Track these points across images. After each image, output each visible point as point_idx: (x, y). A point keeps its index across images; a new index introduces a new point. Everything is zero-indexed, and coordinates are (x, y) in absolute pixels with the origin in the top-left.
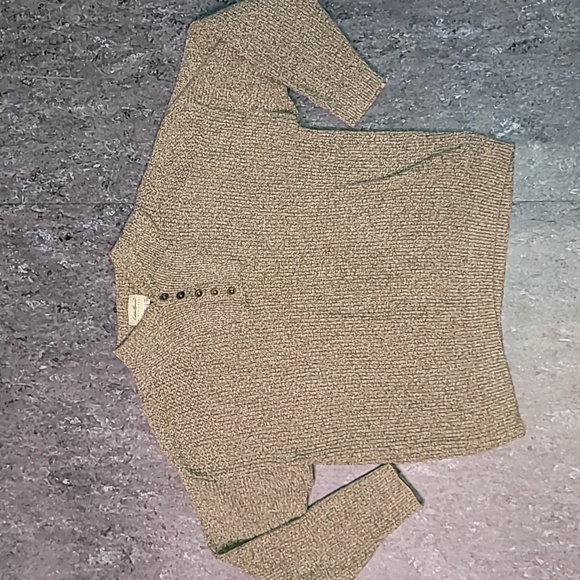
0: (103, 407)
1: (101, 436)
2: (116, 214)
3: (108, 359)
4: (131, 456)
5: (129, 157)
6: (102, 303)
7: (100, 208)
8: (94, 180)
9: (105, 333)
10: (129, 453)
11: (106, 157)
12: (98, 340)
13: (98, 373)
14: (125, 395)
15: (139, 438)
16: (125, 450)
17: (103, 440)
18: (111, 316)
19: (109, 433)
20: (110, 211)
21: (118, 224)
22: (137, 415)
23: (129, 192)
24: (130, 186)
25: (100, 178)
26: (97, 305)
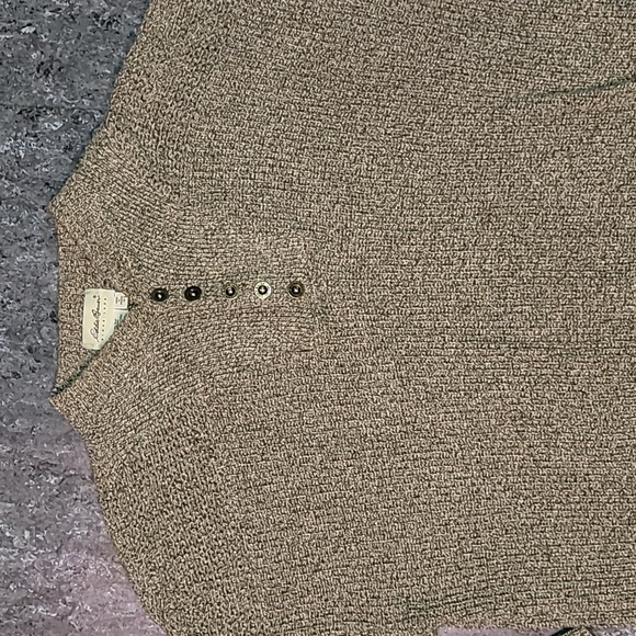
0: (20, 508)
1: (12, 566)
2: (65, 128)
3: (36, 414)
4: (74, 605)
5: (97, 16)
6: (27, 302)
7: (31, 115)
8: (20, 59)
9: (32, 362)
10: (68, 599)
11: (48, 13)
12: (16, 375)
13: (13, 440)
14: (66, 486)
15: (91, 571)
16: (61, 593)
17: (17, 574)
18: (45, 329)
19: (27, 560)
20: (52, 121)
21: (68, 149)
22: (90, 526)
23: (92, 86)
24: (95, 75)
25: (34, 55)
26: (17, 306)
